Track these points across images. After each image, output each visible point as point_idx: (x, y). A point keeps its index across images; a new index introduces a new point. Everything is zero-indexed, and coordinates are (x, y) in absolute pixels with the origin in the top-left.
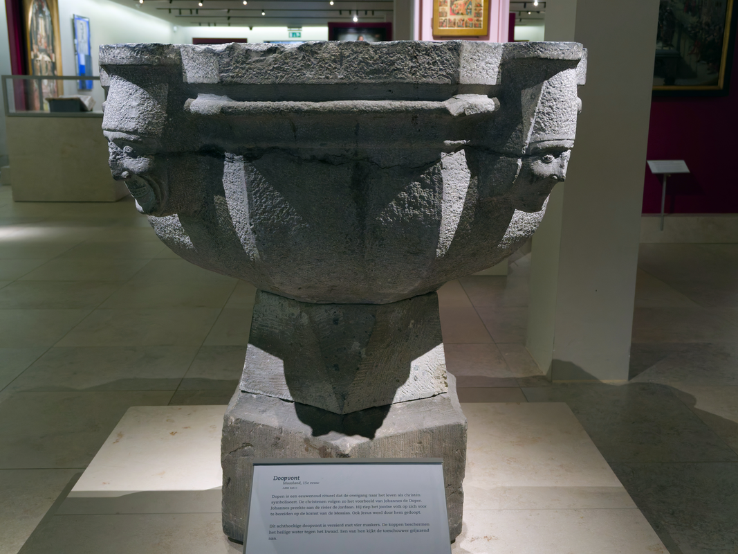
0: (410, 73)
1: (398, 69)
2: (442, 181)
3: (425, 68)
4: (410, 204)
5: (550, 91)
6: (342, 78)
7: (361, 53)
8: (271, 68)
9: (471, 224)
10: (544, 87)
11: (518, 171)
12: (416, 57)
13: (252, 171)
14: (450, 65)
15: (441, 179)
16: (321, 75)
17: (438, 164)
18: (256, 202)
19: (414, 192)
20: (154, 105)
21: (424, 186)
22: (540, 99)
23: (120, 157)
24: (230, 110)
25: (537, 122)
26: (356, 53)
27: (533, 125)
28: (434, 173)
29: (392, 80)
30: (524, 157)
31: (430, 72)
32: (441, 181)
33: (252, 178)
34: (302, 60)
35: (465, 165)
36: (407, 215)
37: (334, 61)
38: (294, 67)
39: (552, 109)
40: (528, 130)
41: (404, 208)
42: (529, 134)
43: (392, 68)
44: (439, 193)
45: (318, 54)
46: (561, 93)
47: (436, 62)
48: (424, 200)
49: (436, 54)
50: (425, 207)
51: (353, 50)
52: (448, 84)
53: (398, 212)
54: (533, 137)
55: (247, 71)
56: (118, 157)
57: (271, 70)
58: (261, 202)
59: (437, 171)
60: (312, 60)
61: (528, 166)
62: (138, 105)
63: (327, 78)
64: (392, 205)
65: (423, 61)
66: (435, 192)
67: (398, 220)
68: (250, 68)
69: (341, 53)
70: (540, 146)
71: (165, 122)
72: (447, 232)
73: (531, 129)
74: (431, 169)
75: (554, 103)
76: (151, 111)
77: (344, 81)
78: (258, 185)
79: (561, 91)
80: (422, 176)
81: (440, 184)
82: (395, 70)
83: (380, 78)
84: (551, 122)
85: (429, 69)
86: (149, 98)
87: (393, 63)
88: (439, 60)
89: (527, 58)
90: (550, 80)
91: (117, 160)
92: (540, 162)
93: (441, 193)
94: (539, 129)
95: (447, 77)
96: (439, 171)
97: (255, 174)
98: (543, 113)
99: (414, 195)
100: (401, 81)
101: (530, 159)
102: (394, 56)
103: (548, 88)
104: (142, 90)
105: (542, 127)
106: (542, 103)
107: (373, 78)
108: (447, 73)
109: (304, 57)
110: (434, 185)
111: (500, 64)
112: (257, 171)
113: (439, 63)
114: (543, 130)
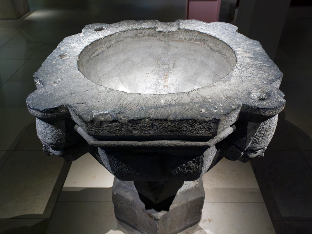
0: (190, 132)
1: (183, 130)
3: (199, 130)
4: (187, 168)
5: (264, 127)
6: (153, 134)
7: (164, 124)
8: (115, 129)
10: (261, 125)
11: (241, 156)
12: (194, 126)
13: (111, 157)
14: (212, 129)
16: (141, 132)
17: (202, 156)
18: (114, 166)
19: (189, 164)
20: (59, 131)
21: (194, 162)
22: (258, 130)
23: (47, 148)
24: (96, 146)
25: (254, 139)
26: (160, 124)
27: (252, 140)
28: (199, 159)
29: (180, 134)
31: (201, 132)
33: (111, 159)
34: (131, 126)
36: (185, 171)
37: (149, 127)
38: (127, 129)
39: (264, 135)
40: (249, 142)
41: (184, 169)
43: (180, 130)
44: (201, 165)
45: (140, 124)
47: (205, 127)
48: (194, 167)
49: (205, 124)
50: (194, 169)
51: (158, 123)
53: (181, 170)
54: (251, 145)
55: (102, 131)
56: (46, 148)
57: (115, 130)
58: (116, 167)
59: (201, 158)
60: (137, 126)
62: (50, 133)
63: (146, 134)
64: (178, 168)
65: (197, 127)
66: (199, 164)
67: (181, 173)
68: (104, 130)
69: (152, 124)
70: (254, 149)
71: (65, 136)
73: (251, 142)
74: (198, 158)
75: (265, 132)
76: (58, 134)
77: (154, 135)
78: (114, 162)
79: (270, 127)
80: (194, 159)
81: (202, 162)
82: (182, 131)
83: (174, 133)
84: (262, 140)
85: (201, 130)
86: (56, 129)
87: (181, 128)
88: (207, 127)
90: (265, 122)
91: (46, 149)
92: (252, 153)
94: (255, 142)
95: (210, 134)
97: (112, 158)
98: (259, 137)
100: (185, 135)
101: (248, 153)
102: (181, 125)
103: (263, 125)
104: (51, 126)
106: (259, 132)
107: (170, 133)
108: (210, 132)
109: (132, 125)
110: (199, 162)
112: (113, 157)
113: (206, 128)
114: (257, 143)
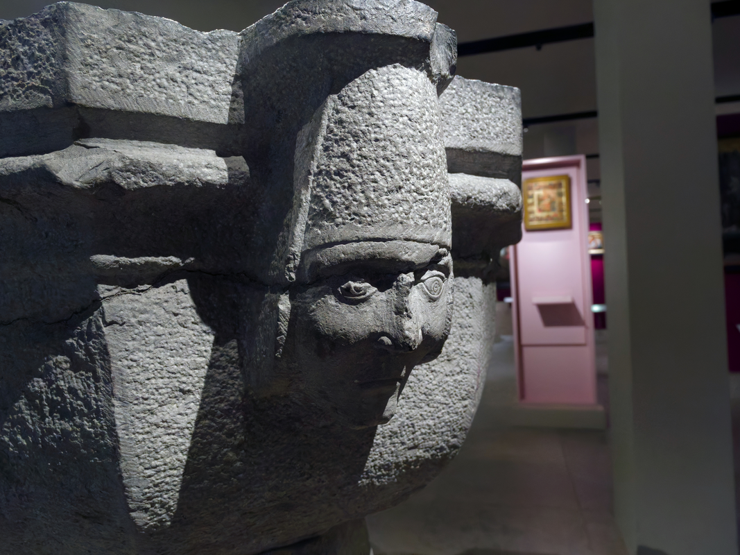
2: (107, 354)
4: (52, 403)
5: (343, 116)
9: (236, 449)
10: (329, 111)
11: (284, 327)
14: (48, 59)
15: (105, 346)
17: (96, 313)
19: (57, 378)
21: (76, 365)
22: (321, 140)
25: (316, 199)
27: (306, 206)
28: (91, 336)
30: (294, 290)
31: (9, 86)
32: (104, 352)
35: (191, 315)
36: (50, 431)
39: (349, 160)
41: (43, 417)
42: (299, 229)
44: (106, 383)
46: (373, 120)
47: (18, 58)
48: (78, 398)
50: (82, 414)
52: (45, 107)
53: (33, 424)
61: (306, 312)
64: (20, 408)
66: (97, 379)
67: (35, 442)
70: (324, 257)
72: (149, 472)
73: (303, 218)
74: (85, 325)
75: (354, 145)
79: (371, 114)
80: (70, 341)
81: (104, 360)
84: (348, 193)
85: (6, 77)
88: (25, 53)
89: (278, 44)
90: (343, 92)
92: (331, 301)
93: (109, 381)
94: (321, 215)
95: (44, 91)
96: (99, 328)
98: (328, 173)
99: (58, 386)
101: (308, 294)
103: (338, 112)
105: (326, 210)
106: (326, 149)
108: (42, 81)
110: (93, 361)
111: (236, 78)
113: (26, 61)
114: (331, 217)
